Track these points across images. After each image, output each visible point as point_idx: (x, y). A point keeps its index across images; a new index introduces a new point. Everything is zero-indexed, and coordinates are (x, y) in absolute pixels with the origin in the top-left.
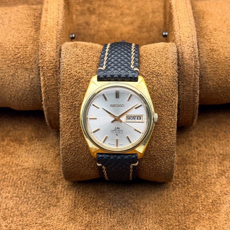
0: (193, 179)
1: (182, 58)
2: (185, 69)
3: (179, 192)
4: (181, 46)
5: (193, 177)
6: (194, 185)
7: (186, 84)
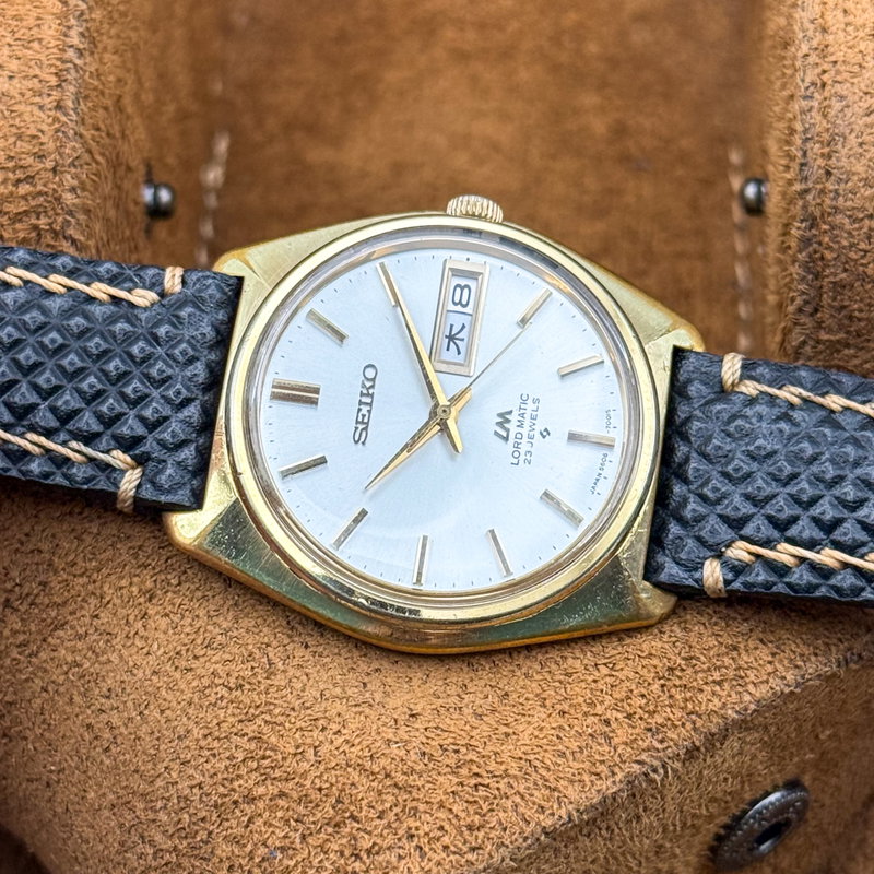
1: (828, 173)
2: (845, 243)
4: (826, 94)
7: (841, 336)
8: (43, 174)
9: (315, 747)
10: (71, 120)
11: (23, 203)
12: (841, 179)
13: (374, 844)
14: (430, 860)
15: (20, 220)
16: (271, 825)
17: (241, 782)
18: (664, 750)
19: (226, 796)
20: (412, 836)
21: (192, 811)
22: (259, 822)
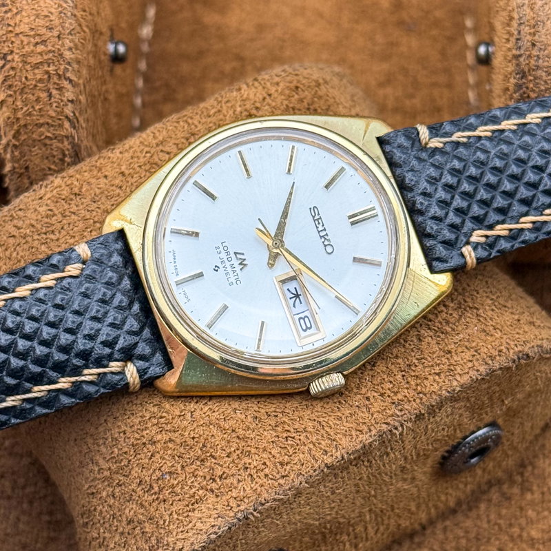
0: (544, 470)
1: (534, 45)
2: (543, 88)
3: (489, 522)
5: (542, 461)
6: (543, 493)
8: (52, 40)
9: (192, 412)
10: (69, 6)
11: (39, 57)
12: (541, 49)
13: (224, 473)
14: (256, 483)
15: (38, 68)
16: (164, 459)
17: (148, 431)
18: (402, 416)
19: (139, 439)
20: (247, 468)
21: (120, 447)
22: (158, 456)
